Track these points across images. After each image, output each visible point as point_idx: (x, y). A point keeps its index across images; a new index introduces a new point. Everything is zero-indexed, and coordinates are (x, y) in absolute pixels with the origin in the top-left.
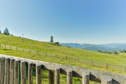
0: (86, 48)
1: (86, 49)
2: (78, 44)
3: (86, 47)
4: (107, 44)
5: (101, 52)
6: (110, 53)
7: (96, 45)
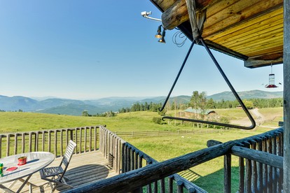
0: (54, 109)
1: (53, 111)
2: (28, 99)
3: (55, 106)
4: (100, 99)
5: (90, 116)
6: (105, 116)
7: (78, 101)
